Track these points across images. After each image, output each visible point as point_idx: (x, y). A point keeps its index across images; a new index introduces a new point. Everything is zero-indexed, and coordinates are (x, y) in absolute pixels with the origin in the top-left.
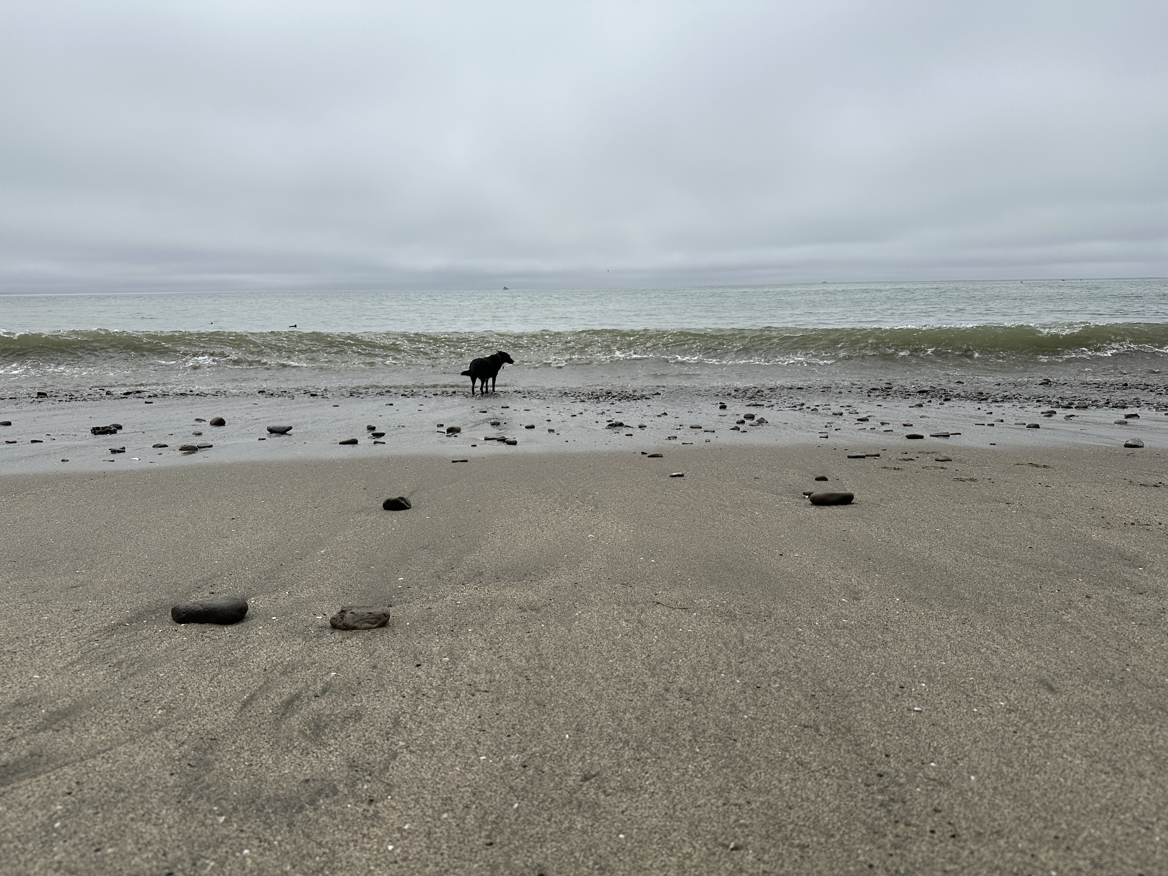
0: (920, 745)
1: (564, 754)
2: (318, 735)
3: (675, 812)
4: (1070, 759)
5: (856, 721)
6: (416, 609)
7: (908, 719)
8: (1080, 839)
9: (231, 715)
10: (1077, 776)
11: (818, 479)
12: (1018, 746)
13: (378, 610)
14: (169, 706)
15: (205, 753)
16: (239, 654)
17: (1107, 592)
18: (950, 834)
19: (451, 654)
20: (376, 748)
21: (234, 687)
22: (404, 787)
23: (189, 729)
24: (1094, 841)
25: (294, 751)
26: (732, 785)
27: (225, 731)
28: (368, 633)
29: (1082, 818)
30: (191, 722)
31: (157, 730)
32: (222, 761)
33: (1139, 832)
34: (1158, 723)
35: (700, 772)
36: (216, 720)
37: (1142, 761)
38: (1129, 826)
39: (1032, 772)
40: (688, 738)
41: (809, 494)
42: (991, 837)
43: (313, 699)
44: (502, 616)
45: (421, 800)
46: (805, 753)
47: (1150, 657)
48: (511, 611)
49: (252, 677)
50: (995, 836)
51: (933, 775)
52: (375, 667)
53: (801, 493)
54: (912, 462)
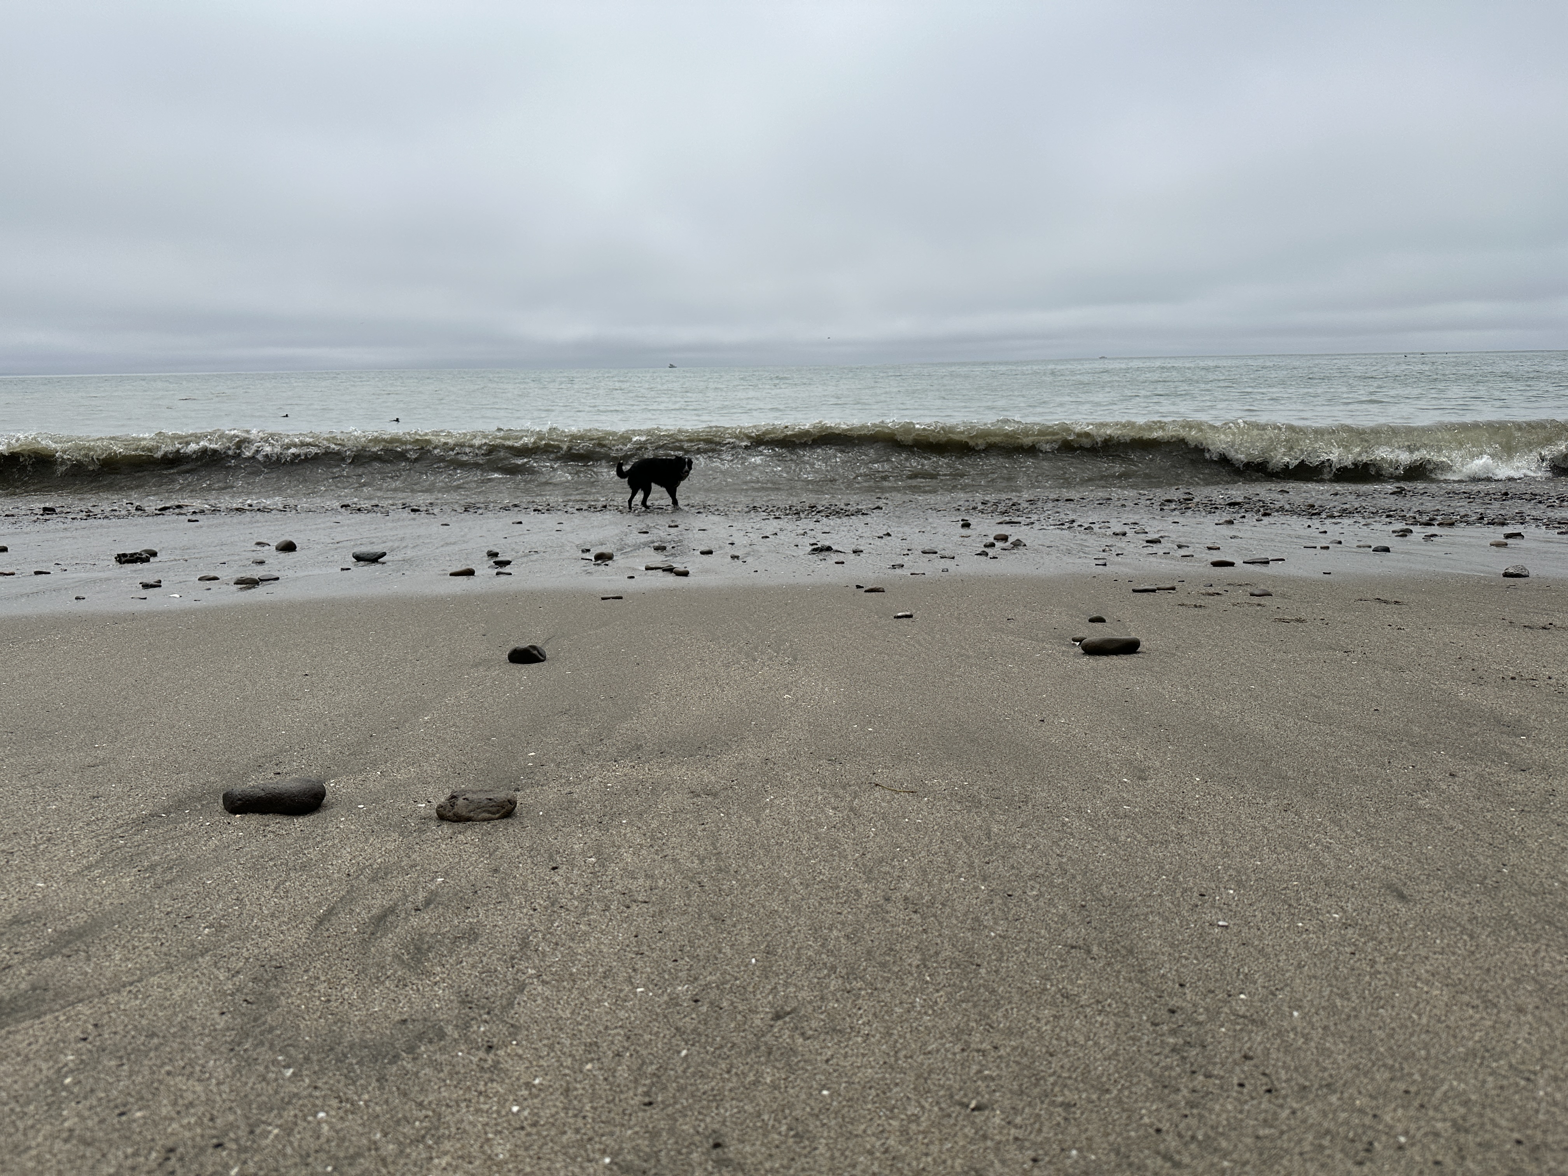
0: (1227, 971)
1: (750, 983)
2: (419, 961)
3: (896, 1060)
4: (1425, 989)
5: (1141, 939)
6: (552, 794)
7: (1211, 937)
8: (1439, 1094)
9: (302, 934)
10: (1436, 1011)
11: (1092, 620)
12: (1357, 972)
13: (501, 795)
14: (220, 923)
15: (267, 986)
16: (313, 854)
17: (1478, 769)
18: (1264, 1088)
19: (598, 853)
20: (497, 977)
21: (307, 898)
22: (535, 1028)
23: (246, 954)
24: (1457, 1096)
25: (387, 983)
26: (974, 1024)
27: (294, 956)
28: (486, 826)
29: (1442, 1066)
30: (248, 945)
31: (202, 955)
32: (290, 996)
33: (1517, 1084)
34: (1544, 941)
35: (931, 1007)
36: (282, 942)
37: (1522, 992)
38: (1504, 1077)
39: (1375, 1005)
40: (915, 963)
41: (1080, 640)
42: (1320, 1092)
43: (413, 913)
44: (667, 803)
45: (557, 1046)
46: (1072, 982)
47: (1535, 855)
48: (679, 797)
49: (331, 884)
50: (1325, 1090)
51: (1242, 1010)
52: (496, 871)
53: (1069, 639)
54: (1219, 597)
